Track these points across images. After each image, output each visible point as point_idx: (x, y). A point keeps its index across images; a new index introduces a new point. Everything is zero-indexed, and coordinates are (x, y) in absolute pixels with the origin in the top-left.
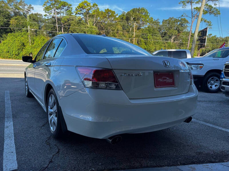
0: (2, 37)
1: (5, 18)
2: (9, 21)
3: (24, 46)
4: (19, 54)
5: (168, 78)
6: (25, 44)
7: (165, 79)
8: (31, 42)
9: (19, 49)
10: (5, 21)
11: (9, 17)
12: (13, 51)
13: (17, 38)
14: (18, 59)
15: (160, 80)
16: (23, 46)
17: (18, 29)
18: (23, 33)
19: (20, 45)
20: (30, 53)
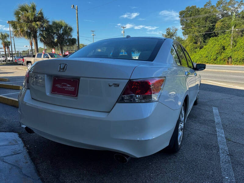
0: (205, 43)
1: (211, 23)
2: (215, 25)
3: (224, 50)
4: (217, 58)
5: (69, 85)
6: (225, 47)
7: (66, 85)
8: (233, 44)
9: (217, 53)
10: (211, 26)
11: (215, 21)
12: (211, 56)
13: (218, 41)
14: (215, 64)
15: (58, 86)
16: (222, 50)
17: (222, 32)
18: (226, 35)
19: (220, 49)
20: (229, 57)
